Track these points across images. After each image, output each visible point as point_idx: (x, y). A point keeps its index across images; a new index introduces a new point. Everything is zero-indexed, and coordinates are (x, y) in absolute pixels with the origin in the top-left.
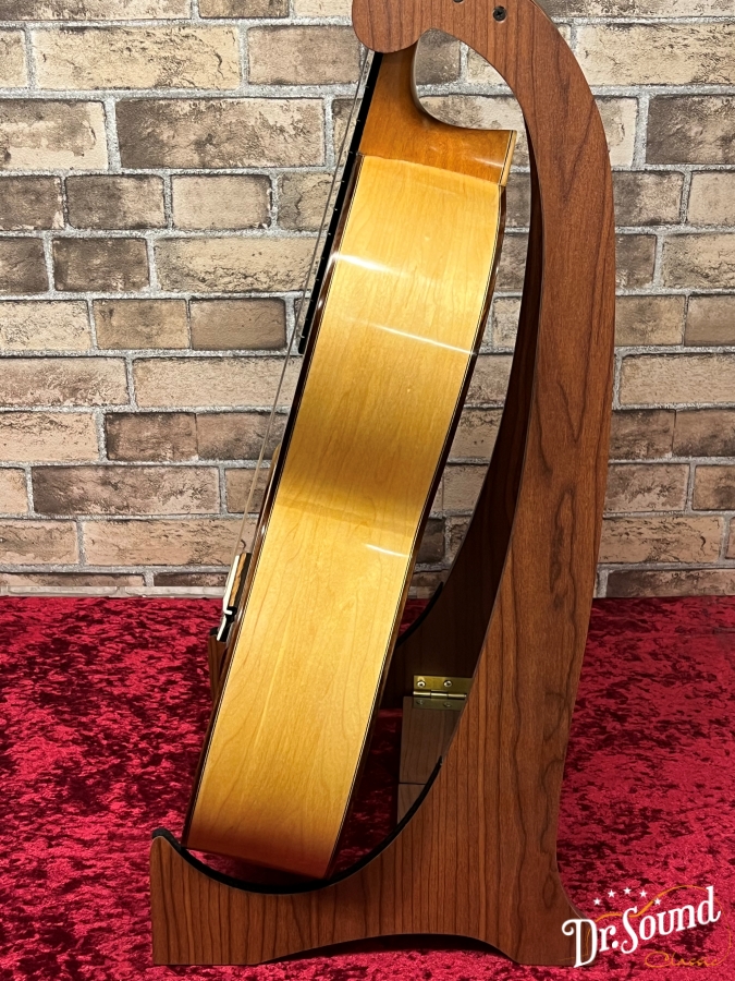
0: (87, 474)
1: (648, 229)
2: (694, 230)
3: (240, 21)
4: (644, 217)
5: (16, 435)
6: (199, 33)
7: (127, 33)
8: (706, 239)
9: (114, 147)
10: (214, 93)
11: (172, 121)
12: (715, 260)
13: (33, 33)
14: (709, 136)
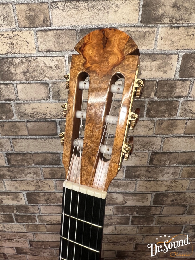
0: (27, 249)
1: (152, 216)
2: (163, 216)
3: (54, 179)
4: (152, 214)
5: (11, 243)
6: (44, 181)
7: (27, 181)
8: (166, 217)
9: (26, 200)
10: (49, 192)
11: (39, 196)
12: (168, 220)
13: (5, 181)
14: (169, 200)
